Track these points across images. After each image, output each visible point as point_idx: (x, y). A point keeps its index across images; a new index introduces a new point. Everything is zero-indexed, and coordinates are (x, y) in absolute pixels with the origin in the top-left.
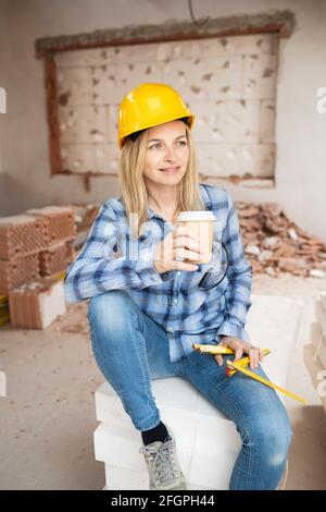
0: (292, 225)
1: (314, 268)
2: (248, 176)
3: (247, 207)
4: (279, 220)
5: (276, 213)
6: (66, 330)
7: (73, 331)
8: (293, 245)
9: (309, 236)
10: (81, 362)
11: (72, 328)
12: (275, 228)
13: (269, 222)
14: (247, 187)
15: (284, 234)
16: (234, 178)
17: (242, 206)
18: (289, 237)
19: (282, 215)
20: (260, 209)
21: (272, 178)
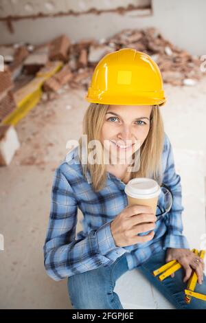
0: (167, 44)
1: (186, 77)
2: (131, 8)
3: (134, 33)
4: (158, 41)
5: (155, 36)
6: (23, 163)
7: (29, 164)
8: (169, 59)
9: (179, 50)
10: (41, 193)
11: (28, 161)
12: (155, 48)
13: (151, 44)
14: (133, 17)
15: (162, 52)
16: (121, 10)
17: (129, 33)
18: (165, 53)
19: (159, 37)
20: (143, 33)
21: (149, 7)
